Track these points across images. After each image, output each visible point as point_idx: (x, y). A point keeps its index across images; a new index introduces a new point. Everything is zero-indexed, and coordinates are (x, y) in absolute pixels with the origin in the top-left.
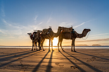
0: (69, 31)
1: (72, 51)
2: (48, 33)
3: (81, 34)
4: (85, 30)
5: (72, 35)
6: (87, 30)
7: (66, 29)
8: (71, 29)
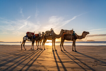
0: (70, 33)
1: (73, 51)
2: (51, 34)
3: (81, 36)
4: (84, 32)
5: (73, 37)
6: (86, 32)
7: (68, 31)
8: (72, 31)
